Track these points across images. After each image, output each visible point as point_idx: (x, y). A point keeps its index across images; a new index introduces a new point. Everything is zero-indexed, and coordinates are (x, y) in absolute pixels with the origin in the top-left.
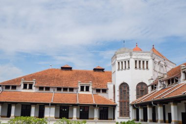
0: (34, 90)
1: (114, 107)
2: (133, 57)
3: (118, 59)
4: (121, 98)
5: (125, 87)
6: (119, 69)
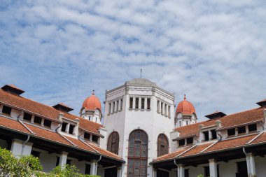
5: (139, 136)
6: (131, 107)
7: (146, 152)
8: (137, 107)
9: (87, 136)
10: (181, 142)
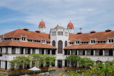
0: (26, 41)
1: (56, 49)
2: (65, 31)
3: (58, 30)
4: (58, 46)
5: (60, 42)
6: (58, 34)
7: (62, 46)
8: (60, 34)
9: (47, 42)
10: (70, 43)
